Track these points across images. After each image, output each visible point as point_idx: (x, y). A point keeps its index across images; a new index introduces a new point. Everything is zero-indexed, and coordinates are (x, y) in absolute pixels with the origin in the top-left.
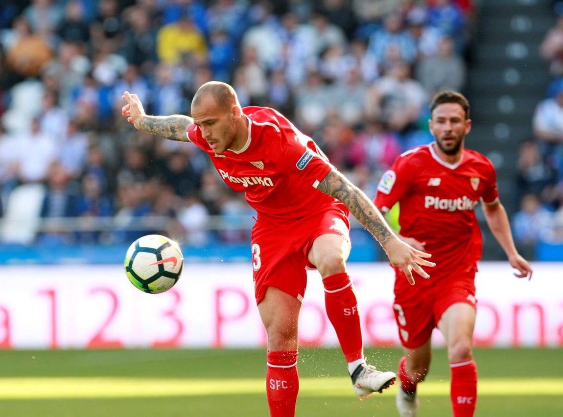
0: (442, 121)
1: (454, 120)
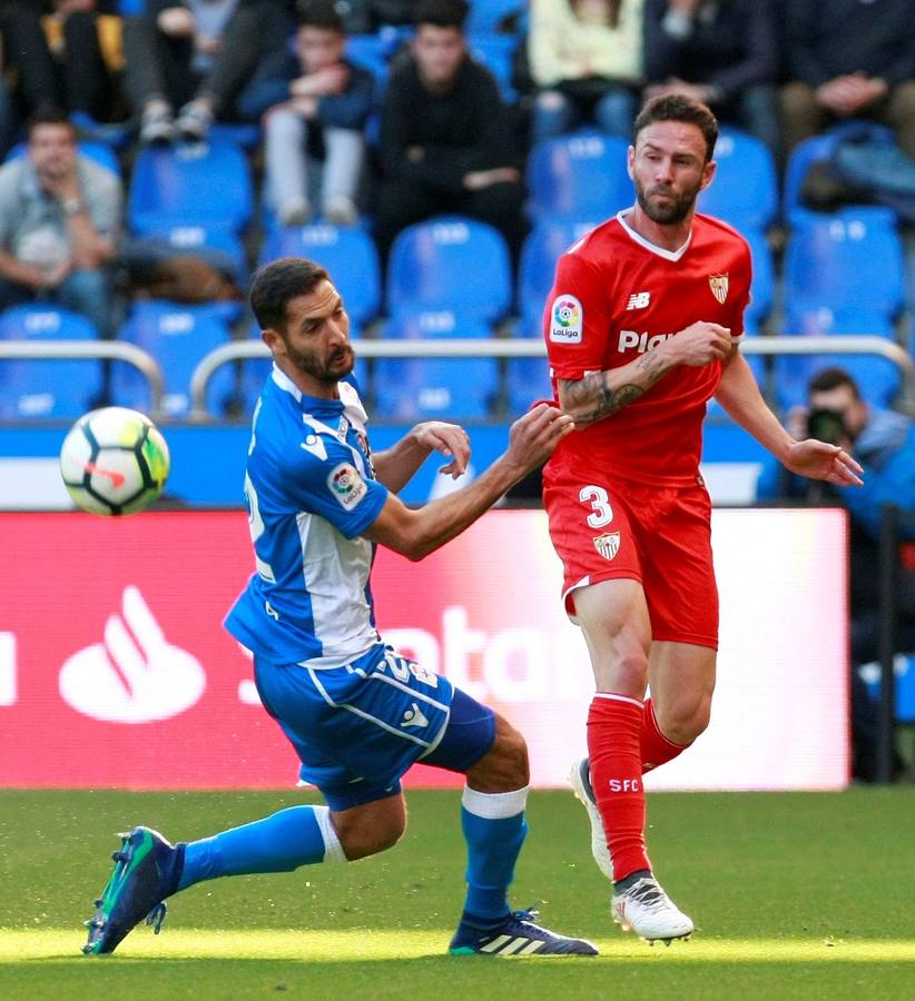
0: (655, 156)
1: (678, 159)
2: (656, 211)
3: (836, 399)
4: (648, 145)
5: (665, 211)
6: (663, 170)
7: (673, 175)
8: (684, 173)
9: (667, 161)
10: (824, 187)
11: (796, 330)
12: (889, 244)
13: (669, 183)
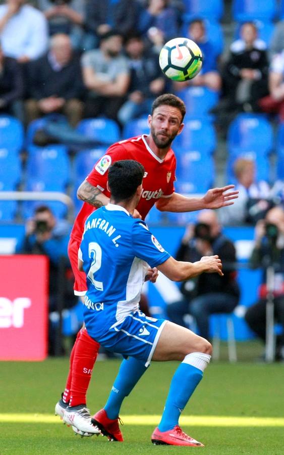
2: (160, 141)
3: (44, 216)
4: (159, 114)
5: (163, 142)
6: (165, 125)
7: (169, 126)
8: (173, 127)
9: (166, 121)
10: (41, 138)
11: (30, 189)
12: (64, 160)
13: (167, 130)
